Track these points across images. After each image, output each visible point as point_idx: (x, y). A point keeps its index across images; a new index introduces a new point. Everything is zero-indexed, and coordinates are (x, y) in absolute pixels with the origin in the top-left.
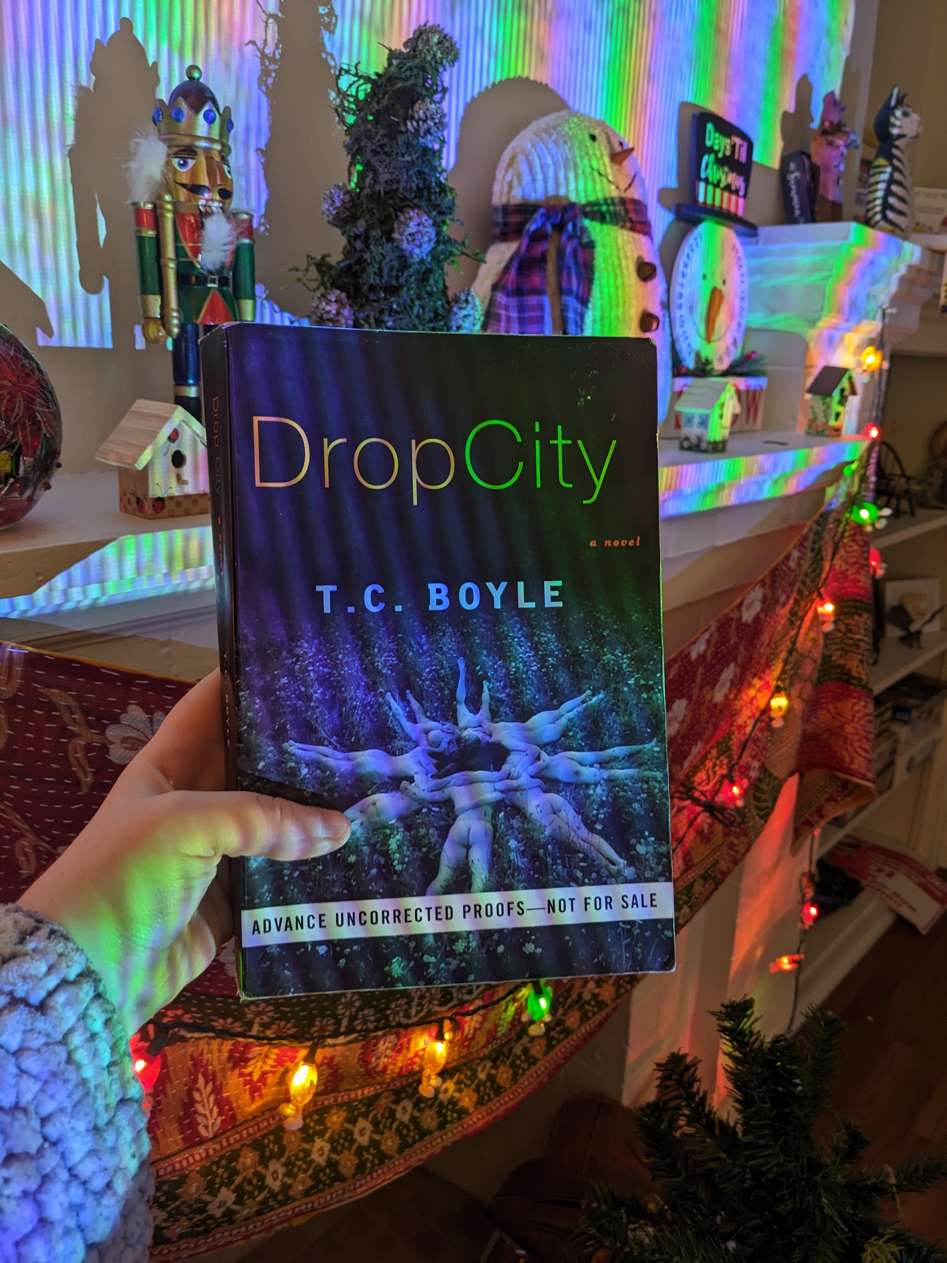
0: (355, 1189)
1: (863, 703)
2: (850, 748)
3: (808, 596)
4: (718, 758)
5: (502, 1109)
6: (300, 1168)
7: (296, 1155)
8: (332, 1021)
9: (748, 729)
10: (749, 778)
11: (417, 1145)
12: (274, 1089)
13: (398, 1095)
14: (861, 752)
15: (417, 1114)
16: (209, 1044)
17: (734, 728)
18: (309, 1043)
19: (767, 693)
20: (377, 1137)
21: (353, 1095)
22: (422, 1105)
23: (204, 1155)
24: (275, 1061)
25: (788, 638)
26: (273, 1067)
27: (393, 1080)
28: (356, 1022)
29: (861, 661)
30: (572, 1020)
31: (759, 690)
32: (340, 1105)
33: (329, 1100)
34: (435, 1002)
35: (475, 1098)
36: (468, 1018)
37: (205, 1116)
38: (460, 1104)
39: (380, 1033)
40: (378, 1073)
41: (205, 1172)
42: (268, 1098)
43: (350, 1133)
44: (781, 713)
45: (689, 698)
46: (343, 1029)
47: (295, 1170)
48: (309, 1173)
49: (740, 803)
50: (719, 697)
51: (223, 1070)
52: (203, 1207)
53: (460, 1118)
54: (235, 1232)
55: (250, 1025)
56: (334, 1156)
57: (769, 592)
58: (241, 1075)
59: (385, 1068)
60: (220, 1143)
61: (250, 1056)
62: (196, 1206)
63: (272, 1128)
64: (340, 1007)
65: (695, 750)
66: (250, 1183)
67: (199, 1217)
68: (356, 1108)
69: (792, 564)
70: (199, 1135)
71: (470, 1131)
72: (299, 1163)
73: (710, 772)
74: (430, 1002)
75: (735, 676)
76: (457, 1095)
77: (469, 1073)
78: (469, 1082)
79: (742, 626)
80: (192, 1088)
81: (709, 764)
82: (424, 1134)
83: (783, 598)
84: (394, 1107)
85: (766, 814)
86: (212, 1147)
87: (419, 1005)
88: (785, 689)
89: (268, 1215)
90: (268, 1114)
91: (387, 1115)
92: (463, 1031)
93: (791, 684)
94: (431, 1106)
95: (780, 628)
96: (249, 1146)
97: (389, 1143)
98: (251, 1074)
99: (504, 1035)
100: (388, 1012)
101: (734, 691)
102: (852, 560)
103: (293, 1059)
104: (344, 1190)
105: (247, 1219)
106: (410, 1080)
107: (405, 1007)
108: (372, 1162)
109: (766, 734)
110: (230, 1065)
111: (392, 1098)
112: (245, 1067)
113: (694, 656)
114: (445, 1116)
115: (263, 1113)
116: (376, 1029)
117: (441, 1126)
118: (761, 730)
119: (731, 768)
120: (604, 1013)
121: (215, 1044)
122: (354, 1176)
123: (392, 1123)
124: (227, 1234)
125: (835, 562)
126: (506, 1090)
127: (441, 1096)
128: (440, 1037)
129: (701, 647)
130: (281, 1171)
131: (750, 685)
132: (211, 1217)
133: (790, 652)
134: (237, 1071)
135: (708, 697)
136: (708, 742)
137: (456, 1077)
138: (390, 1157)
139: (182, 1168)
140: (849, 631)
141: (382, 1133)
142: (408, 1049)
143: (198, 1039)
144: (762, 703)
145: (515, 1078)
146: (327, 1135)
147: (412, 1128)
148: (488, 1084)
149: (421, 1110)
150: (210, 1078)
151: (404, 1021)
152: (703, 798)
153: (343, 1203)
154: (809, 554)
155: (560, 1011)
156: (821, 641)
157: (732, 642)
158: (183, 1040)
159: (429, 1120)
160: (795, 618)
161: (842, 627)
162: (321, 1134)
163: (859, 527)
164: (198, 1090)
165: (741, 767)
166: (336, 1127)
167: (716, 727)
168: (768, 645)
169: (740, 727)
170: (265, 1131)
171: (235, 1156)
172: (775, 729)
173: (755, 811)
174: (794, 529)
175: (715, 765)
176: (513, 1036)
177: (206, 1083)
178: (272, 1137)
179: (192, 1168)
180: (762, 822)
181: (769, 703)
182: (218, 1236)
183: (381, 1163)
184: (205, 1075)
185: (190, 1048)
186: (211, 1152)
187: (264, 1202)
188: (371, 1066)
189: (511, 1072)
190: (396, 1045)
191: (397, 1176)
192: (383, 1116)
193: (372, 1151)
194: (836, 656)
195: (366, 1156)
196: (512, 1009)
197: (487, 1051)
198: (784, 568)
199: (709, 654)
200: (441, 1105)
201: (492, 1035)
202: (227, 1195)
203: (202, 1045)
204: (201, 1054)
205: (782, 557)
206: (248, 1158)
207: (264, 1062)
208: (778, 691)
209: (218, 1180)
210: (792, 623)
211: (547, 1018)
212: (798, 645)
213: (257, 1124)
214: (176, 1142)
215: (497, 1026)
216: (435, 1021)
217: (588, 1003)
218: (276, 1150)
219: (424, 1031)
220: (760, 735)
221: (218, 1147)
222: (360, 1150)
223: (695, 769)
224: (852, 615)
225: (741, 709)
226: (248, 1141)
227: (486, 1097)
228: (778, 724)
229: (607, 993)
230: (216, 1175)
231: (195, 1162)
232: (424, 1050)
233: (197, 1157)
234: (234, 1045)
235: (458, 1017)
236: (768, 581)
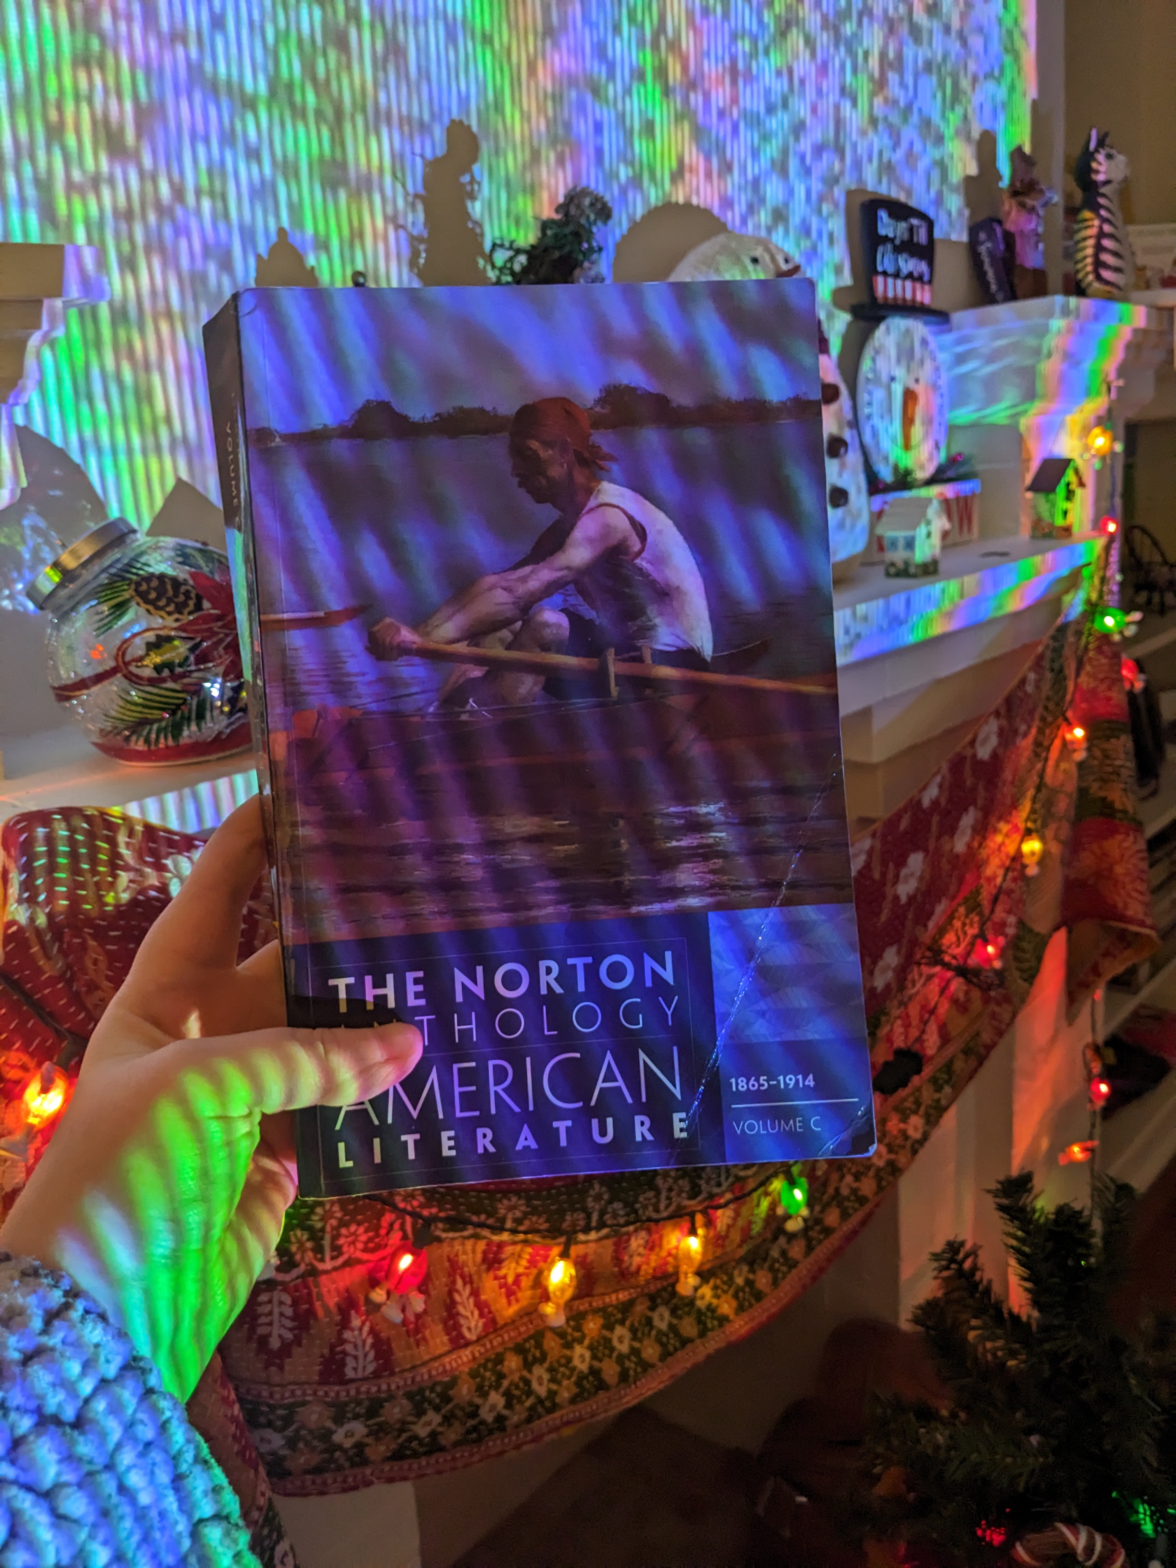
0: (621, 1398)
1: (1131, 838)
2: (1122, 892)
3: (1051, 724)
4: (967, 916)
5: (765, 1315)
6: (563, 1375)
7: (558, 1361)
8: (582, 1215)
9: (999, 880)
10: (1006, 936)
11: (679, 1353)
12: (529, 1293)
13: (654, 1301)
14: (1135, 894)
15: (675, 1321)
16: (463, 1244)
17: (982, 881)
18: (562, 1239)
19: (1017, 837)
20: (637, 1345)
21: (607, 1300)
22: (680, 1312)
23: (470, 1357)
24: (529, 1261)
25: (1034, 773)
26: (526, 1268)
27: (648, 1282)
28: (607, 1217)
29: (1125, 790)
30: (832, 1218)
31: (1007, 835)
32: (596, 1311)
33: (583, 1305)
34: (684, 1195)
35: (734, 1304)
36: (720, 1212)
37: (466, 1318)
38: (720, 1311)
39: (631, 1228)
40: (632, 1274)
41: (474, 1374)
42: (524, 1303)
43: (607, 1342)
44: (1035, 859)
45: (926, 851)
46: (594, 1224)
47: (559, 1376)
48: (573, 1379)
49: (997, 964)
50: (960, 845)
51: (479, 1273)
52: (474, 1413)
53: (721, 1325)
54: (506, 1440)
55: (503, 1220)
56: (596, 1364)
57: (1004, 722)
58: (496, 1278)
59: (639, 1268)
60: (484, 1345)
61: (503, 1256)
62: (469, 1409)
63: (532, 1332)
64: (590, 1199)
65: (941, 908)
66: (517, 1387)
67: (471, 1423)
68: (612, 1315)
69: (1029, 688)
70: (463, 1337)
71: (733, 1338)
72: (562, 1369)
73: (960, 933)
74: (679, 1195)
75: (976, 820)
76: (715, 1302)
77: (725, 1278)
78: (725, 1287)
79: (977, 763)
80: (451, 1291)
81: (957, 924)
82: (685, 1342)
83: (1023, 728)
84: (649, 1314)
85: (1031, 975)
86: (477, 1349)
87: (669, 1198)
88: (1037, 831)
89: (537, 1422)
90: (525, 1319)
91: (644, 1322)
92: (715, 1227)
93: (1044, 825)
94: (689, 1314)
95: (1023, 761)
96: (510, 1349)
97: (650, 1351)
98: (505, 1277)
99: (759, 1234)
100: (638, 1206)
101: (978, 838)
102: (1101, 676)
103: (545, 1258)
104: (609, 1398)
105: (517, 1426)
106: (665, 1283)
107: (653, 1201)
108: (635, 1370)
109: (1020, 883)
110: (484, 1267)
111: (648, 1303)
112: (499, 1269)
113: (926, 802)
114: (705, 1324)
115: (521, 1317)
116: (628, 1224)
117: (702, 1334)
118: (1015, 880)
119: (982, 925)
120: (867, 1208)
121: (469, 1244)
122: (618, 1384)
123: (650, 1332)
124: (498, 1442)
125: (1080, 680)
126: (766, 1295)
127: (700, 1304)
128: (693, 1232)
129: (933, 792)
130: (546, 1376)
131: (996, 831)
132: (483, 1422)
133: (1038, 789)
134: (491, 1274)
135: (947, 847)
136: (953, 898)
137: (712, 1282)
138: (653, 1366)
139: (452, 1369)
140: (1107, 757)
141: (641, 1341)
142: (661, 1246)
143: (453, 1239)
144: (1011, 849)
145: (775, 1283)
146: (587, 1342)
147: (671, 1335)
148: (747, 1289)
149: (680, 1318)
150: (468, 1280)
151: (655, 1216)
152: (954, 962)
153: (610, 1414)
154: (1049, 675)
155: (817, 1208)
156: (1074, 771)
157: (968, 783)
158: (439, 1240)
159: (689, 1328)
160: (1041, 748)
161: (1098, 753)
162: (580, 1341)
163: (1105, 637)
164: (458, 1292)
165: (994, 924)
166: (595, 1334)
167: (961, 880)
168: (1013, 783)
169: (990, 880)
170: (525, 1336)
171: (499, 1359)
172: (1033, 878)
173: (1017, 974)
174: (1027, 648)
175: (964, 925)
176: (769, 1235)
177: (465, 1284)
178: (532, 1342)
179: (461, 1369)
180: (1026, 985)
181: (1019, 850)
182: (490, 1444)
183: (645, 1370)
184: (463, 1277)
185: (446, 1249)
186: (477, 1354)
187: (532, 1408)
188: (624, 1266)
189: (770, 1276)
190: (647, 1242)
191: (662, 1386)
192: (640, 1322)
193: (633, 1359)
194: (1095, 786)
195: (627, 1364)
196: (765, 1204)
197: (742, 1252)
198: (1020, 694)
199: (943, 801)
200: (699, 1311)
201: (746, 1232)
202: (496, 1399)
203: (458, 1247)
204: (457, 1255)
205: (1015, 682)
206: (513, 1362)
207: (517, 1263)
208: (1028, 833)
209: (487, 1383)
210: (1037, 755)
211: (805, 1212)
212: (1048, 779)
213: (517, 1328)
214: (443, 1344)
215: (750, 1223)
216: (687, 1214)
217: (847, 1199)
218: (538, 1354)
219: (676, 1226)
220: (1013, 885)
221: (483, 1350)
222: (621, 1359)
223: (942, 931)
224: (1108, 738)
225: (988, 858)
226: (511, 1345)
227: (747, 1304)
228: (1032, 871)
229: (867, 1187)
230: (483, 1378)
231: (463, 1363)
232: (677, 1248)
233: (465, 1359)
234: (488, 1245)
235: (710, 1211)
236: (1003, 711)
